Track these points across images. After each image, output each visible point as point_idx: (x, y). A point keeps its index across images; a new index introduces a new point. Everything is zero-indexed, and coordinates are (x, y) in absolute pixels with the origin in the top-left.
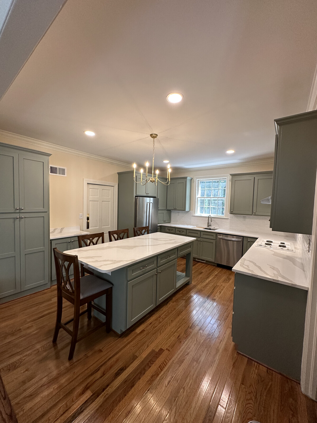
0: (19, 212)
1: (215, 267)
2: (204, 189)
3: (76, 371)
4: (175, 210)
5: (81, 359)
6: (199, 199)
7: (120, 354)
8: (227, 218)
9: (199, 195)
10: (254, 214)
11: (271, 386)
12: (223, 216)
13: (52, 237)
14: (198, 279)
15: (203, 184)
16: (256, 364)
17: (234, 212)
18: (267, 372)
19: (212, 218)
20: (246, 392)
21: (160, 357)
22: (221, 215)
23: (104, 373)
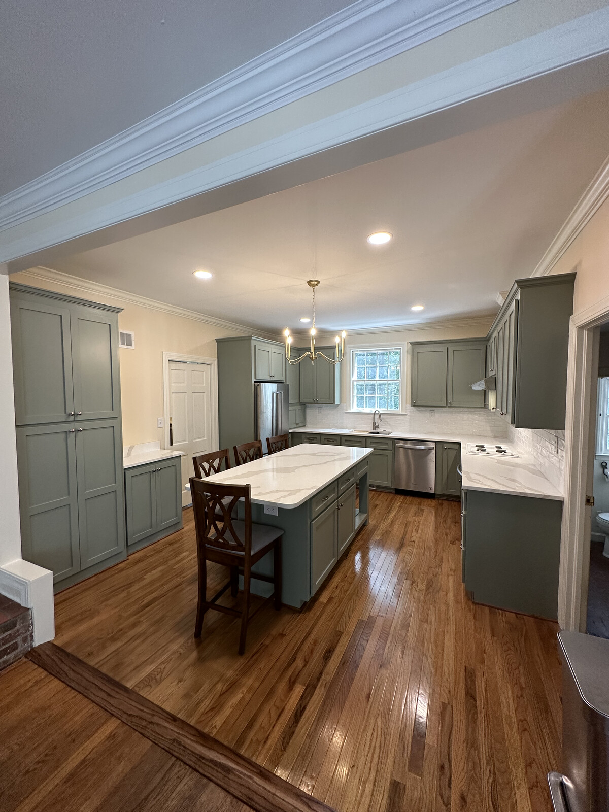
0: (74, 421)
1: (392, 495)
2: (364, 366)
3: (262, 665)
4: (316, 403)
5: (258, 651)
6: (355, 383)
7: (315, 632)
8: (405, 413)
9: (355, 377)
10: (449, 405)
11: (526, 631)
12: (398, 411)
13: (126, 465)
14: (377, 516)
15: (361, 357)
16: (500, 611)
17: (419, 403)
18: (517, 617)
19: (380, 414)
20: (501, 643)
21: (375, 627)
22: (394, 409)
23: (305, 661)
